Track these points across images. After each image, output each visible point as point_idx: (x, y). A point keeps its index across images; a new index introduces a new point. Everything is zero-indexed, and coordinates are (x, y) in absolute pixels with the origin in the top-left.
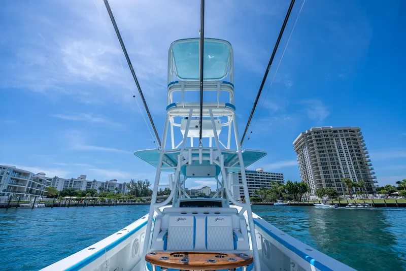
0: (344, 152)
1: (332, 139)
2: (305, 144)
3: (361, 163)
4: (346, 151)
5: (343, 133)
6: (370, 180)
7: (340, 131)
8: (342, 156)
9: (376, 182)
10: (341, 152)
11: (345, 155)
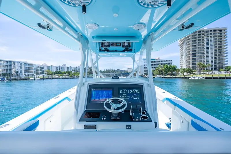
0: (210, 45)
1: (203, 37)
2: (184, 41)
3: (220, 52)
4: (211, 45)
5: (213, 32)
6: (223, 63)
7: (211, 31)
8: (207, 48)
9: (227, 64)
10: (207, 46)
11: (210, 48)
